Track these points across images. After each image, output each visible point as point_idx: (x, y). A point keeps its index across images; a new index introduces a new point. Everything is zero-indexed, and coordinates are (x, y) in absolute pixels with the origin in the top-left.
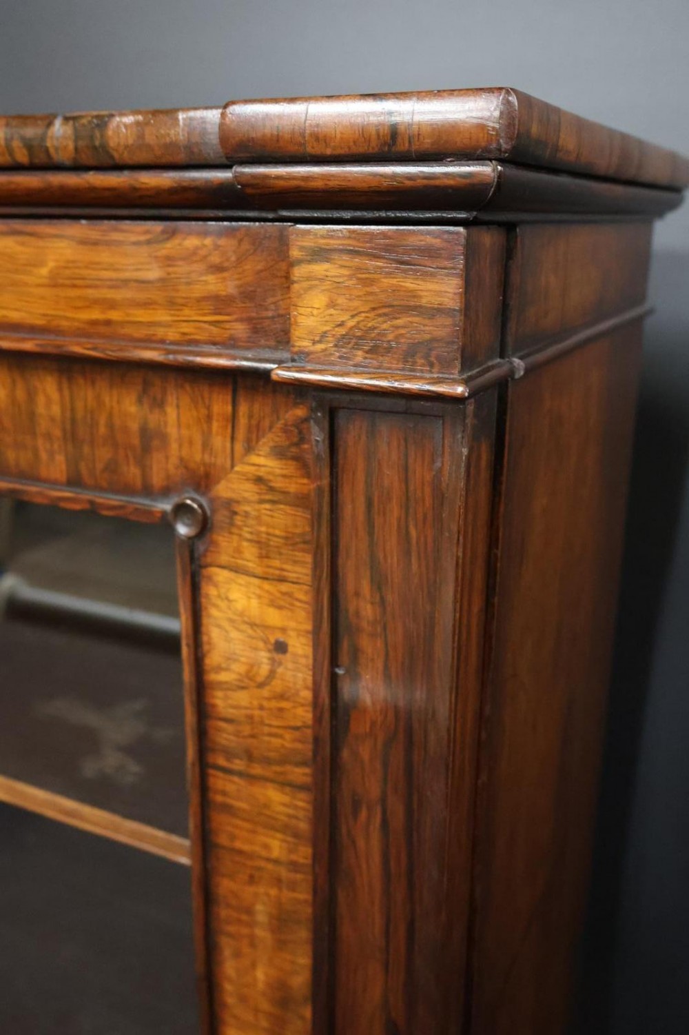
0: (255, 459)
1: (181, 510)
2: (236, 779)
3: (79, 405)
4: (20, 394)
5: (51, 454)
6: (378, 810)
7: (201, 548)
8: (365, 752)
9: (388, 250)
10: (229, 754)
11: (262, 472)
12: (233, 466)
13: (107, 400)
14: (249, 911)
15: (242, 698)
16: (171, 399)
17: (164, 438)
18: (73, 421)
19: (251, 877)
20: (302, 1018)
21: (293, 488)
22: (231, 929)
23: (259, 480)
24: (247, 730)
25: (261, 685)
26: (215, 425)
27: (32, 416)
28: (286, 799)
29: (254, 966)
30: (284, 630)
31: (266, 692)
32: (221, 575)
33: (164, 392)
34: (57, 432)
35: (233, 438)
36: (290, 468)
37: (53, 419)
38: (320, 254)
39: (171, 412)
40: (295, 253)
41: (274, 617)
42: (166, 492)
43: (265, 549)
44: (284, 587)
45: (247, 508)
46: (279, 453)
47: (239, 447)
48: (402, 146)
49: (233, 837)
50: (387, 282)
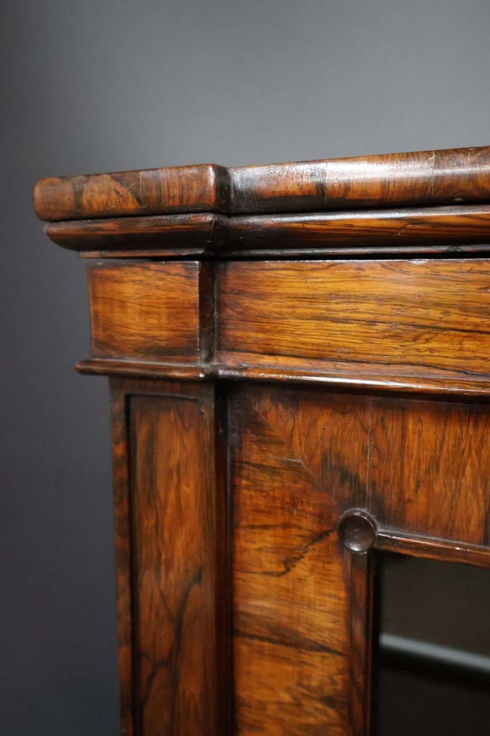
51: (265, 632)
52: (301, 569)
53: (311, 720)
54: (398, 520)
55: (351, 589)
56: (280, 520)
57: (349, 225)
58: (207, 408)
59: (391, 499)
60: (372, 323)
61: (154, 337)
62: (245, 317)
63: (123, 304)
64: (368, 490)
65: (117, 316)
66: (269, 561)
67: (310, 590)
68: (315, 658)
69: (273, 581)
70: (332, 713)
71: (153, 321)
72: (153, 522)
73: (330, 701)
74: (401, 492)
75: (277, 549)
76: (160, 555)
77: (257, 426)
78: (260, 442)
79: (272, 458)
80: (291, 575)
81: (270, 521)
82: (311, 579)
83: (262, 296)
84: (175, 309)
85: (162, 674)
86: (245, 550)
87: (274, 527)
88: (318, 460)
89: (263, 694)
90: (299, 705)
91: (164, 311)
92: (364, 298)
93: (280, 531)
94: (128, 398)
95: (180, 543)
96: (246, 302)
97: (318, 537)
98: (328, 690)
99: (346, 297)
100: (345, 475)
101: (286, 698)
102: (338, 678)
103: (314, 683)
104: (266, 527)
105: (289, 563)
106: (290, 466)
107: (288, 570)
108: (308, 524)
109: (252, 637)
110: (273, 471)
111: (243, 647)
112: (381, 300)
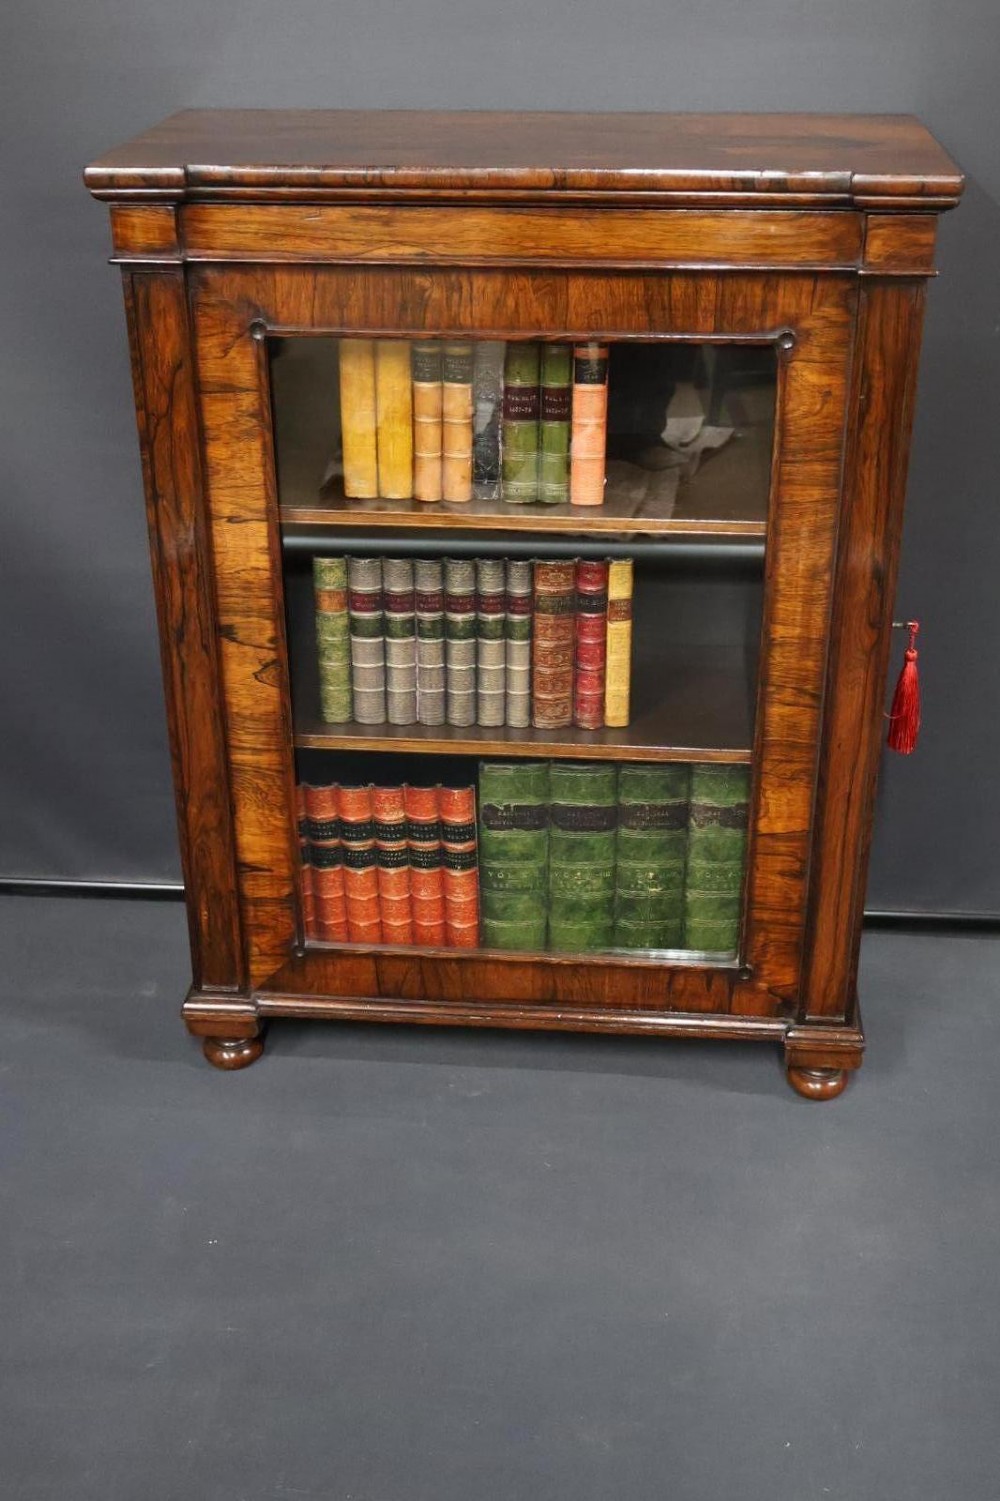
0: (823, 309)
1: (786, 337)
2: (797, 465)
3: (727, 293)
4: (690, 290)
5: (705, 319)
6: (876, 458)
7: (790, 353)
8: (871, 433)
9: (907, 223)
10: (794, 453)
11: (825, 314)
12: (811, 312)
13: (744, 288)
14: (797, 533)
15: (805, 422)
16: (781, 285)
17: (775, 305)
18: (722, 301)
19: (801, 514)
20: (823, 581)
21: (839, 319)
22: (785, 546)
23: (824, 317)
24: (806, 438)
25: (815, 415)
26: (803, 297)
27: (696, 302)
28: (825, 468)
29: (798, 562)
30: (829, 385)
31: (818, 417)
32: (798, 365)
33: (778, 282)
34: (712, 308)
35: (812, 302)
36: (840, 310)
37: (709, 301)
38: (880, 226)
39: (781, 292)
40: (870, 225)
41: (825, 380)
42: (773, 329)
43: (824, 350)
44: (833, 365)
45: (817, 331)
46: (836, 305)
47: (815, 305)
48: (926, 190)
49: (792, 496)
50: (908, 235)
51: (216, 388)
52: (232, 353)
53: (245, 427)
54: (276, 322)
55: (258, 357)
56: (220, 331)
57: (245, 193)
58: (180, 276)
59: (272, 313)
60: (256, 233)
61: (151, 244)
62: (197, 232)
63: (133, 227)
64: (261, 310)
65: (129, 233)
66: (216, 352)
67: (237, 363)
68: (243, 396)
69: (219, 361)
70: (254, 421)
71: (151, 236)
72: (151, 340)
73: (252, 415)
74: (276, 308)
75: (219, 345)
76: (157, 357)
77: (205, 283)
78: (205, 292)
79: (213, 300)
80: (228, 357)
81: (215, 331)
82: (238, 358)
83: (205, 221)
84: (163, 230)
85: (163, 421)
86: (202, 348)
87: (217, 334)
88: (236, 298)
89: (219, 421)
90: (237, 421)
91: (157, 231)
92: (252, 222)
93: (221, 336)
94: (132, 275)
95: (168, 350)
96: (196, 224)
97: (240, 336)
98: (251, 410)
99: (245, 222)
100: (250, 304)
101: (231, 419)
102: (256, 403)
103: (244, 408)
104: (213, 335)
105: (226, 352)
106: (223, 303)
107: (226, 355)
108: (235, 330)
109: (210, 392)
110: (213, 306)
111: (206, 399)
112: (260, 223)
